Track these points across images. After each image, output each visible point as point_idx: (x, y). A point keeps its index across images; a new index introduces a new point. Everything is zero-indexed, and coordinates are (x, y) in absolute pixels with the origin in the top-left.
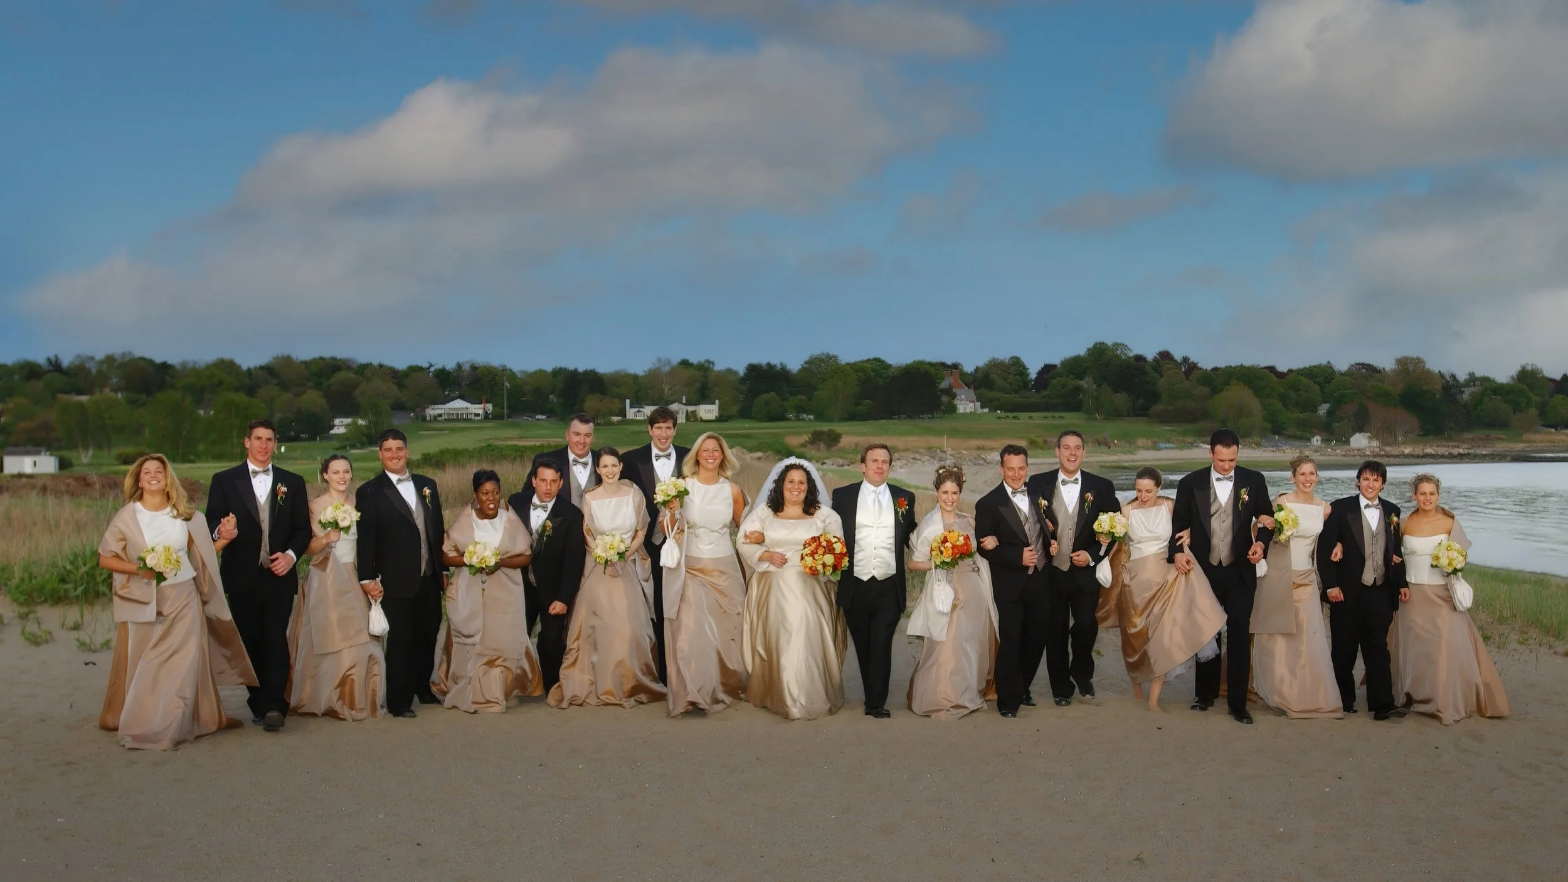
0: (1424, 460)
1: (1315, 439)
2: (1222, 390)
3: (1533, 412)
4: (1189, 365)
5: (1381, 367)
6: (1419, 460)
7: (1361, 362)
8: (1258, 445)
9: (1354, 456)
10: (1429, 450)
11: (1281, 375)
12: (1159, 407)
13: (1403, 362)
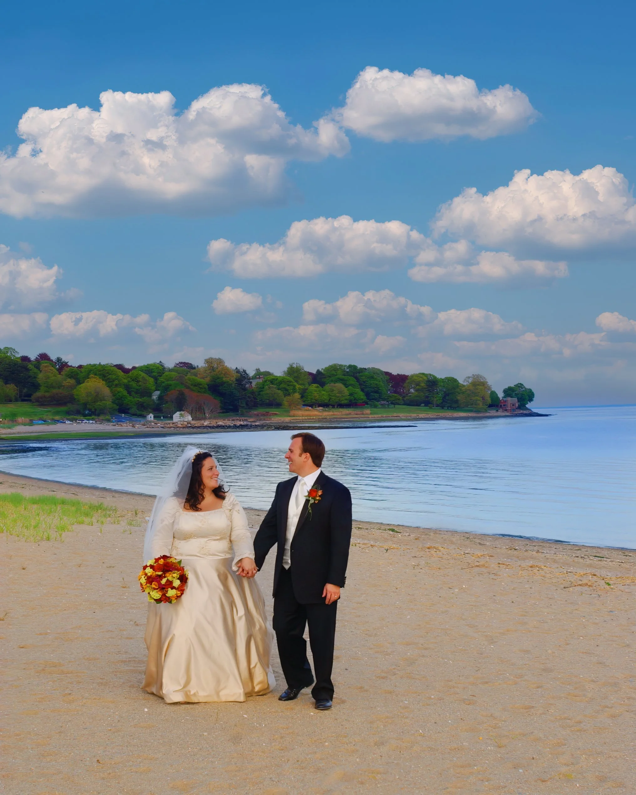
0: (217, 430)
1: (149, 416)
2: (83, 382)
3: (297, 395)
4: (62, 363)
5: (196, 365)
6: (213, 430)
7: (183, 361)
8: (109, 421)
9: (171, 427)
10: (220, 423)
11: (126, 371)
12: (38, 394)
13: (209, 361)
